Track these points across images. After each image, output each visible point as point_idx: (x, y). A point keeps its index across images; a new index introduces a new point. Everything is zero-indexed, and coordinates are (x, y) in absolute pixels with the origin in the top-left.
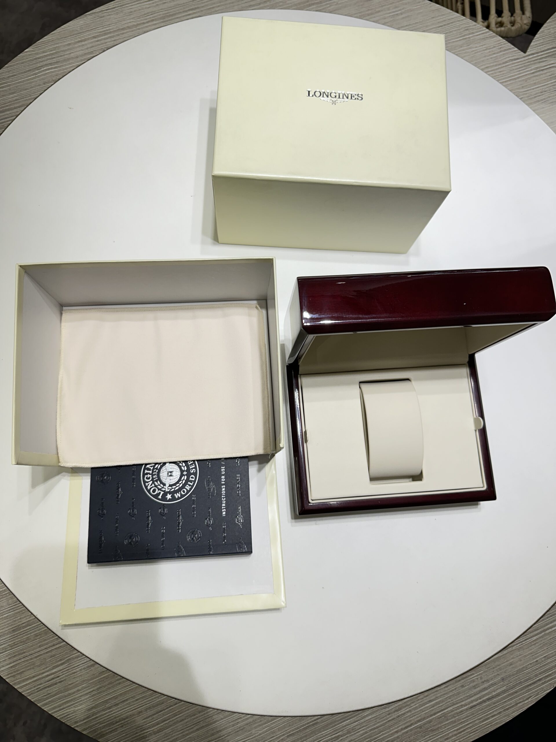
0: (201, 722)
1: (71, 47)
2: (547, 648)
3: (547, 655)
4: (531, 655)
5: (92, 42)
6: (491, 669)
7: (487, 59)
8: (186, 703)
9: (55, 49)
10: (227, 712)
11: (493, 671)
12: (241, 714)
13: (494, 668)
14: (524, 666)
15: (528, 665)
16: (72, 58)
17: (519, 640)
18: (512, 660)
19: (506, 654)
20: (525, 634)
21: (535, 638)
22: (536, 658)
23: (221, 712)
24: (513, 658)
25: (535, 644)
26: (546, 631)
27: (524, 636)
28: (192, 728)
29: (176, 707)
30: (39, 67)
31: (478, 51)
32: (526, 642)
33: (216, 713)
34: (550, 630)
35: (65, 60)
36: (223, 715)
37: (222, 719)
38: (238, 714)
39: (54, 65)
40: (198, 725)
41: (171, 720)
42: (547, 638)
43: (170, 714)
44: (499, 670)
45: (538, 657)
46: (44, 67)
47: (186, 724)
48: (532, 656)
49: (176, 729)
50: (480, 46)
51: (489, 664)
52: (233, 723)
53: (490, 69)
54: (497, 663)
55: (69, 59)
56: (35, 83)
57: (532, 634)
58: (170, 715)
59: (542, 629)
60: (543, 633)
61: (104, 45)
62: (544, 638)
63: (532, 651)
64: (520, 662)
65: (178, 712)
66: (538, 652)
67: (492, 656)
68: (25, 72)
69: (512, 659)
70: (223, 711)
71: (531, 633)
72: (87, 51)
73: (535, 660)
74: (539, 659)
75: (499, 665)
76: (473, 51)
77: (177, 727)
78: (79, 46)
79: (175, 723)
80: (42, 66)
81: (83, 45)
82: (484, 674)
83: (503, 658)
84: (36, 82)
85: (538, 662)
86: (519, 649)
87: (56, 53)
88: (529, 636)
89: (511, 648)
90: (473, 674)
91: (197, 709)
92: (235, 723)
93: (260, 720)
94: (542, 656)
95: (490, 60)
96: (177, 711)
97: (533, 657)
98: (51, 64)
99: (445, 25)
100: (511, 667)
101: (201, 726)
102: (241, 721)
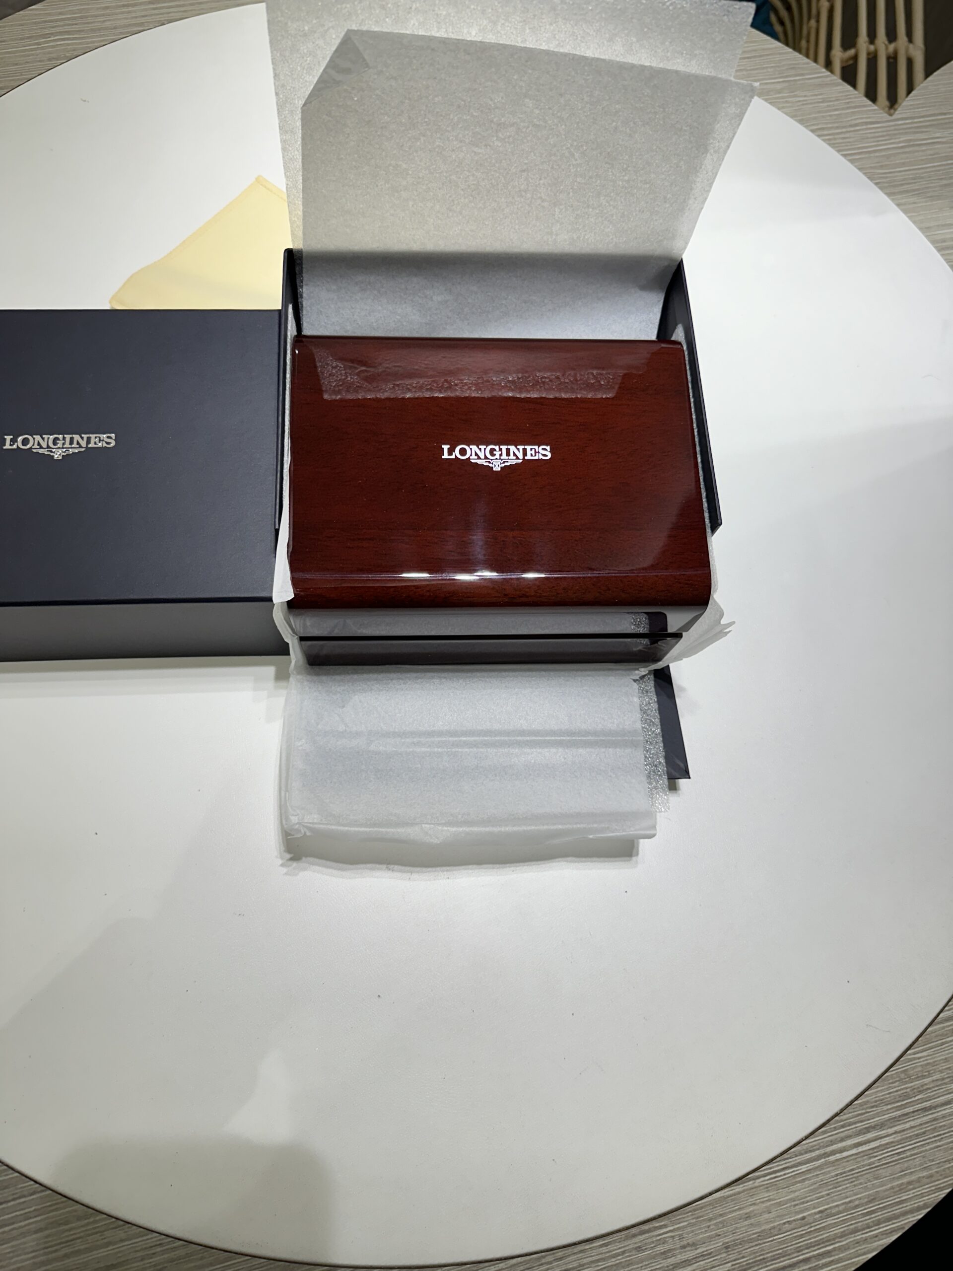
0: (78, 1241)
1: (108, 11)
2: (828, 1194)
3: (826, 1209)
4: (793, 1203)
5: (146, 10)
6: (704, 1220)
7: (823, 117)
8: (54, 1194)
9: (80, 11)
10: (135, 1227)
11: (709, 1227)
12: (164, 1237)
13: (710, 1220)
14: (776, 1224)
15: (784, 1223)
16: (106, 29)
17: (770, 1168)
18: (751, 1209)
19: (739, 1193)
20: (785, 1156)
21: (804, 1168)
22: (802, 1211)
23: (124, 1225)
24: (754, 1204)
25: (804, 1180)
26: (828, 1156)
27: (780, 1161)
28: (56, 1251)
29: (33, 1199)
30: (49, 34)
31: (809, 102)
32: (785, 1174)
33: (112, 1226)
34: (838, 1156)
35: (93, 30)
36: (126, 1232)
37: (122, 1241)
38: (157, 1235)
39: (73, 35)
40: (69, 1245)
41: (16, 1226)
42: (829, 1172)
43: (18, 1213)
44: (721, 1225)
45: (807, 1209)
46: (56, 36)
47: (46, 1240)
48: (795, 1205)
49: (22, 1246)
50: (812, 96)
51: (702, 1208)
52: (143, 1254)
53: (826, 132)
54: (719, 1211)
55: (99, 29)
56: (35, 57)
57: (799, 1159)
58: (17, 1216)
59: (822, 1151)
60: (823, 1160)
61: (165, 15)
62: (823, 1171)
63: (797, 1194)
64: (766, 1216)
65: (35, 1210)
66: (808, 1198)
67: (711, 1194)
68: (21, 39)
69: (751, 1205)
70: (129, 1223)
71: (796, 1156)
72: (134, 21)
73: (801, 1216)
74: (809, 1215)
75: (721, 1215)
76: (799, 101)
77: (25, 1243)
78: (123, 13)
79: (23, 1235)
80: (52, 34)
81: (129, 12)
82: (689, 1229)
83: (733, 1200)
84: (37, 55)
85: (806, 1220)
86: (767, 1188)
87: (81, 17)
88: (793, 1161)
89: (751, 1182)
90: (665, 1226)
91: (75, 1211)
92: (148, 1255)
93: (201, 1255)
94: (814, 1208)
95: (828, 118)
96: (33, 1209)
97: (797, 1207)
98: (68, 33)
99: (755, 57)
100: (746, 1223)
101: (77, 1248)
102: (161, 1251)
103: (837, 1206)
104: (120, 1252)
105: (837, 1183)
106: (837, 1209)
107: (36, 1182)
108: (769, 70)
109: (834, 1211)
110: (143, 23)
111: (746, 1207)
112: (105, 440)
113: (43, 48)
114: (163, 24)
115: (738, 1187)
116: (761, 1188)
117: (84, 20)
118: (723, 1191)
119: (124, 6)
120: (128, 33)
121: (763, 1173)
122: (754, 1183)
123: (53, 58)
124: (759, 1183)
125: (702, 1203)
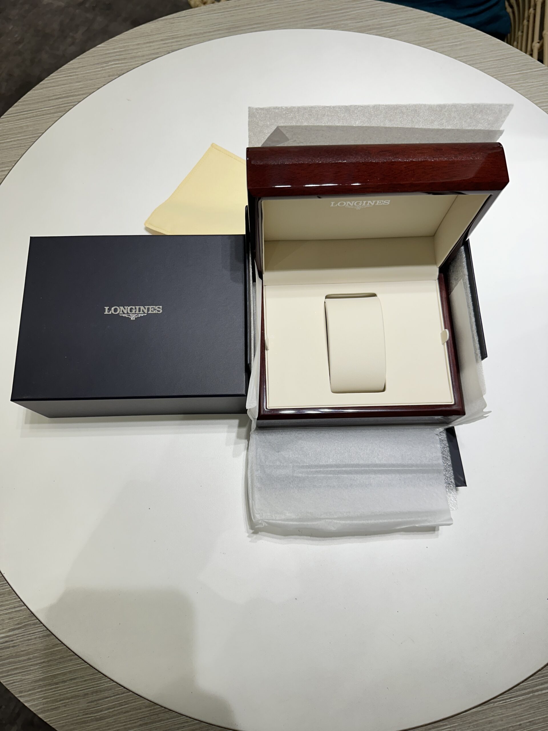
103: (539, 719)
104: (167, 724)
105: (539, 707)
106: (539, 721)
107: (124, 688)
108: (511, 67)
109: (537, 722)
110: (158, 52)
111: (490, 717)
112: (156, 309)
113: (105, 70)
114: (169, 53)
115: (485, 706)
116: (498, 707)
117: (127, 52)
118: (477, 708)
119: (147, 43)
120: (150, 59)
121: (499, 700)
122: (494, 705)
123: (111, 75)
124: (497, 705)
125: (466, 714)
